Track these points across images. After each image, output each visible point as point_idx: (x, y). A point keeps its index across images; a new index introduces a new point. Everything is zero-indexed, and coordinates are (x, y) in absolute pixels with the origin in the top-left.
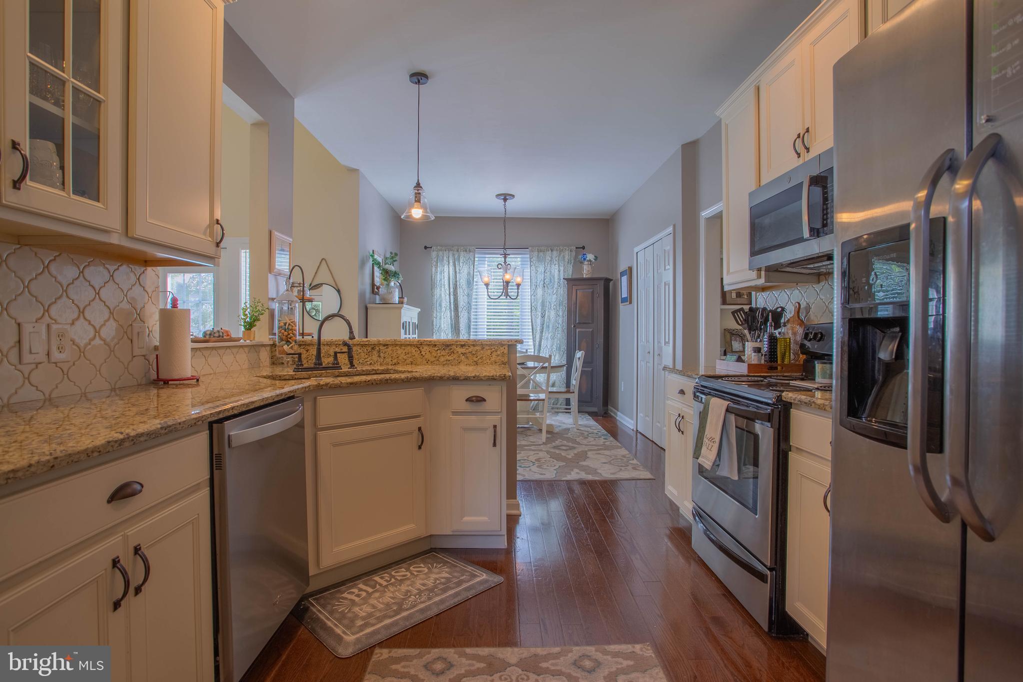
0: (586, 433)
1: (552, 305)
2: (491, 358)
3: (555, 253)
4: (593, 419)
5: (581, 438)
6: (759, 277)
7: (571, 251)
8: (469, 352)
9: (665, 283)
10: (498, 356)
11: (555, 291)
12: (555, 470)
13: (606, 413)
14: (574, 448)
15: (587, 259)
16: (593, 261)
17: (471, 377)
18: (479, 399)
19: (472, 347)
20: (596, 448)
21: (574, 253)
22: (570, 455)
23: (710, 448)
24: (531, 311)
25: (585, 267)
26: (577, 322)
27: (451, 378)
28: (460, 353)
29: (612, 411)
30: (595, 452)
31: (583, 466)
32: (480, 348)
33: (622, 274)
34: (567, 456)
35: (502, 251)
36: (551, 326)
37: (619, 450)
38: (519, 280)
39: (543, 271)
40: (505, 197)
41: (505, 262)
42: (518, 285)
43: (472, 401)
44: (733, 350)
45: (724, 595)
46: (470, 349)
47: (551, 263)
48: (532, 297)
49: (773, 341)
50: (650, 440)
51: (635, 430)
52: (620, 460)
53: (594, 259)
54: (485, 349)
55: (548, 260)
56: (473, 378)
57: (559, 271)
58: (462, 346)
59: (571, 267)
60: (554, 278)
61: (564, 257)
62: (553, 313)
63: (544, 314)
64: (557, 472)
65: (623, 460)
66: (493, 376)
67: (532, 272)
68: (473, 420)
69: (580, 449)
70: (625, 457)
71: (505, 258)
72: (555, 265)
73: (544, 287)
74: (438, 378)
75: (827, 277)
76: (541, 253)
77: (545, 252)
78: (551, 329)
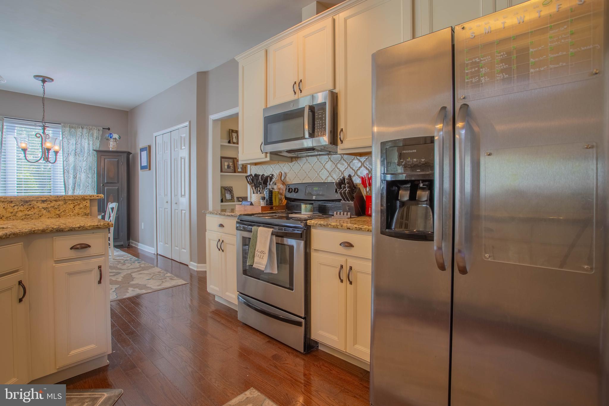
0: (122, 261)
1: (83, 169)
2: (74, 210)
3: (85, 130)
4: (121, 250)
5: (120, 265)
6: (266, 157)
7: (99, 130)
8: (51, 207)
9: (181, 157)
10: (81, 208)
11: (85, 159)
12: (113, 292)
13: (129, 245)
14: (120, 273)
15: (113, 137)
16: (118, 139)
17: (77, 228)
18: (83, 246)
19: (54, 202)
20: (136, 270)
21: (101, 132)
22: (120, 278)
23: (261, 257)
24: (64, 174)
25: (111, 143)
26: (106, 182)
27: (55, 231)
28: (41, 207)
29: (132, 243)
30: (138, 273)
31: (134, 285)
32: (63, 203)
33: (142, 150)
34: (118, 280)
35: (41, 124)
36: (81, 185)
37: (153, 269)
38: (57, 148)
39: (74, 143)
40: (44, 80)
41: (44, 133)
42: (56, 153)
43: (77, 248)
44: (227, 199)
45: (269, 342)
46: (52, 204)
47: (81, 138)
48: (65, 162)
49: (271, 192)
50: (170, 259)
51: (156, 253)
52: (158, 275)
53: (119, 138)
54: (67, 204)
55: (79, 135)
56: (78, 229)
57: (89, 144)
58: (43, 201)
59: (99, 142)
60: (84, 149)
61: (93, 134)
62: (83, 176)
63: (75, 176)
64: (116, 294)
65: (161, 275)
66: (98, 225)
68: (78, 265)
69: (124, 273)
70: (161, 273)
71: (44, 129)
72: (85, 139)
73: (76, 155)
74: (40, 232)
75: (297, 159)
76: (72, 129)
77: (76, 128)
78: (82, 187)
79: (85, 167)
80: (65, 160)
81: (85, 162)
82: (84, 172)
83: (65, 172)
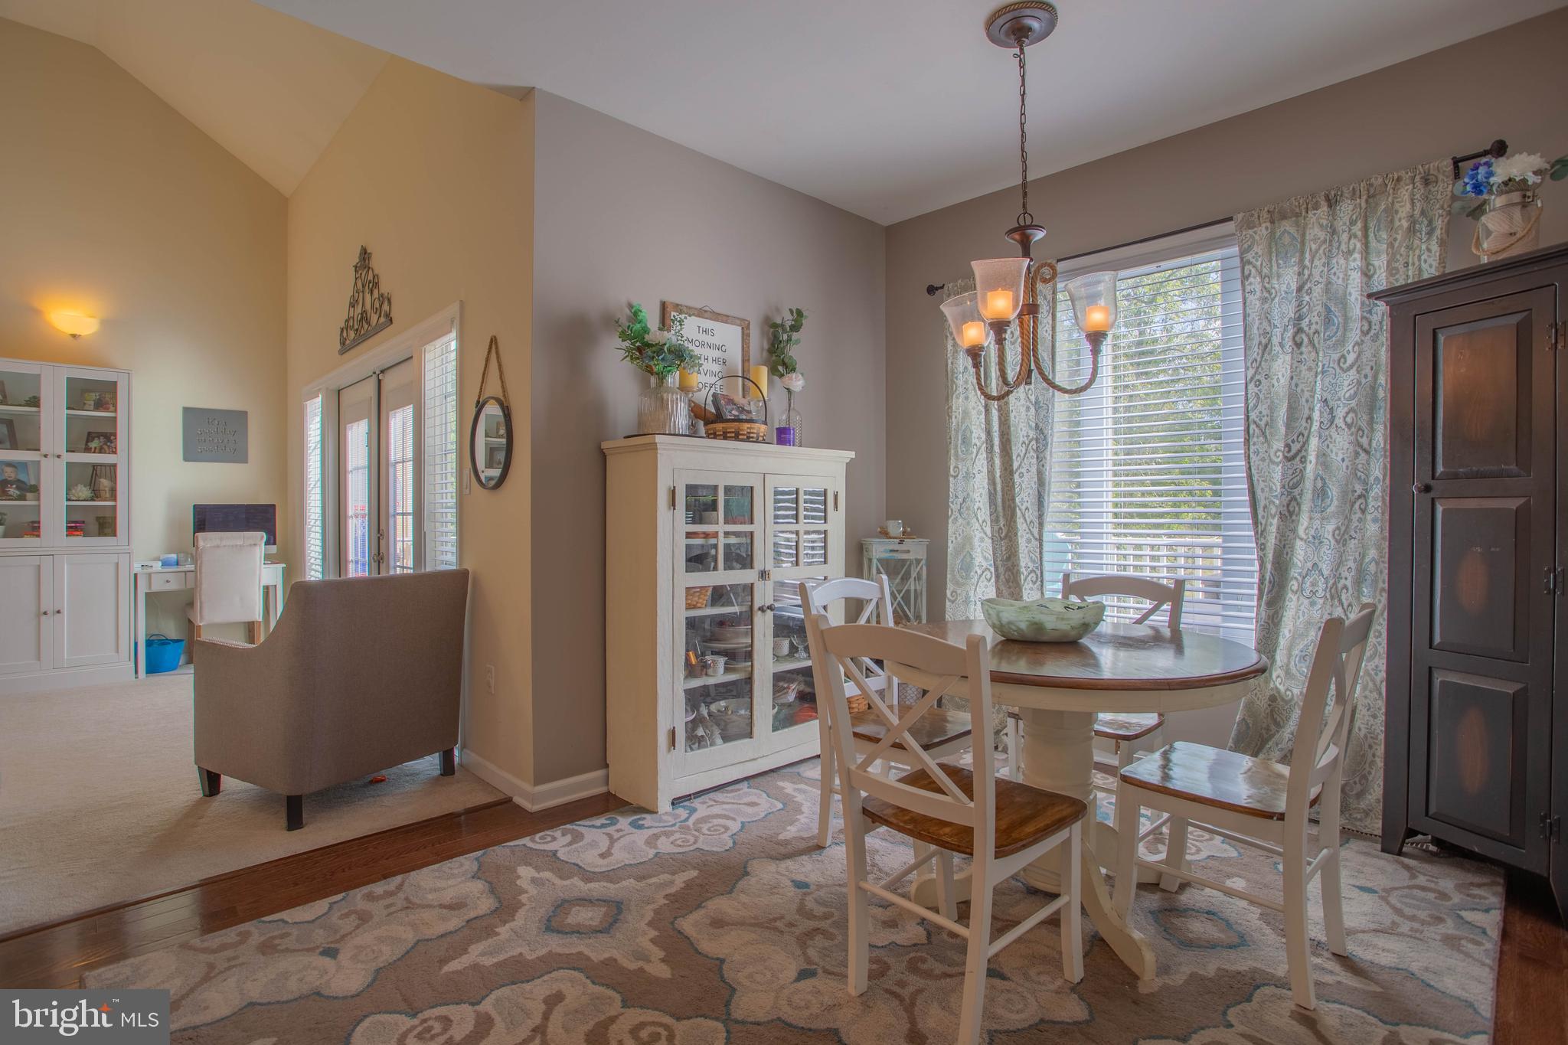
1: (1340, 412)
3: (1347, 209)
7: (1426, 182)
11: (1351, 358)
15: (1495, 181)
21: (1439, 187)
24: (1247, 441)
26: (1441, 474)
36: (1334, 491)
39: (1294, 286)
40: (1019, 23)
47: (1328, 251)
48: (1251, 386)
55: (1315, 240)
57: (1368, 270)
60: (1345, 304)
61: (1391, 212)
62: (1341, 444)
63: (1300, 446)
67: (1250, 298)
72: (1350, 252)
73: (1298, 345)
76: (1284, 223)
77: (1298, 215)
78: (1335, 503)
79: (1352, 398)
80: (1252, 379)
81: (1353, 371)
82: (1349, 426)
83: (1251, 432)
